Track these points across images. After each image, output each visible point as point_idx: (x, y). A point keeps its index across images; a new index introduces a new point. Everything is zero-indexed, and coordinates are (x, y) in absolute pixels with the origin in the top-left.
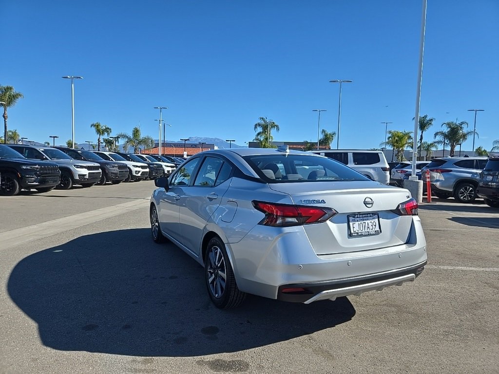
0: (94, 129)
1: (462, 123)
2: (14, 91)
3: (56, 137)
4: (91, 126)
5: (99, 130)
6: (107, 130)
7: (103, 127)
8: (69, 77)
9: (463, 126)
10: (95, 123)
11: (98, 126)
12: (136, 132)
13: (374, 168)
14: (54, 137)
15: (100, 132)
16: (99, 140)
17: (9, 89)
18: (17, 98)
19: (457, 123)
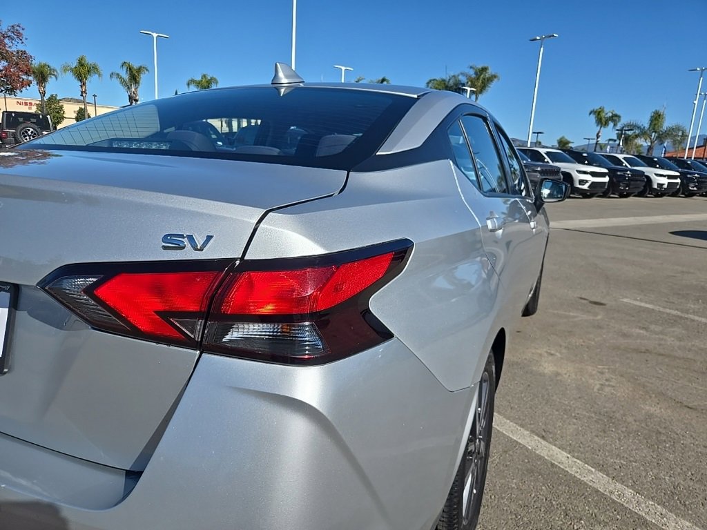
0: (593, 118)
2: (490, 72)
3: (540, 133)
4: (590, 114)
5: (601, 119)
6: (615, 118)
7: (608, 113)
8: (538, 38)
10: (597, 108)
11: (600, 112)
12: (657, 118)
14: (538, 133)
15: (602, 121)
16: (598, 134)
17: (484, 69)
18: (491, 81)
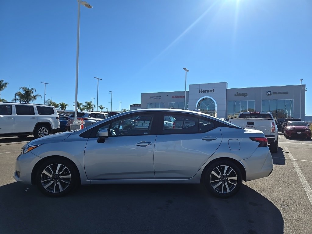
1: (33, 89)
9: (33, 91)
13: (52, 118)
19: (29, 89)
